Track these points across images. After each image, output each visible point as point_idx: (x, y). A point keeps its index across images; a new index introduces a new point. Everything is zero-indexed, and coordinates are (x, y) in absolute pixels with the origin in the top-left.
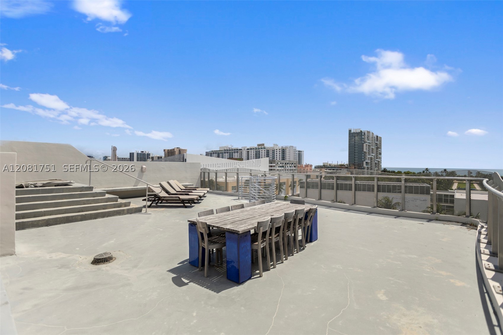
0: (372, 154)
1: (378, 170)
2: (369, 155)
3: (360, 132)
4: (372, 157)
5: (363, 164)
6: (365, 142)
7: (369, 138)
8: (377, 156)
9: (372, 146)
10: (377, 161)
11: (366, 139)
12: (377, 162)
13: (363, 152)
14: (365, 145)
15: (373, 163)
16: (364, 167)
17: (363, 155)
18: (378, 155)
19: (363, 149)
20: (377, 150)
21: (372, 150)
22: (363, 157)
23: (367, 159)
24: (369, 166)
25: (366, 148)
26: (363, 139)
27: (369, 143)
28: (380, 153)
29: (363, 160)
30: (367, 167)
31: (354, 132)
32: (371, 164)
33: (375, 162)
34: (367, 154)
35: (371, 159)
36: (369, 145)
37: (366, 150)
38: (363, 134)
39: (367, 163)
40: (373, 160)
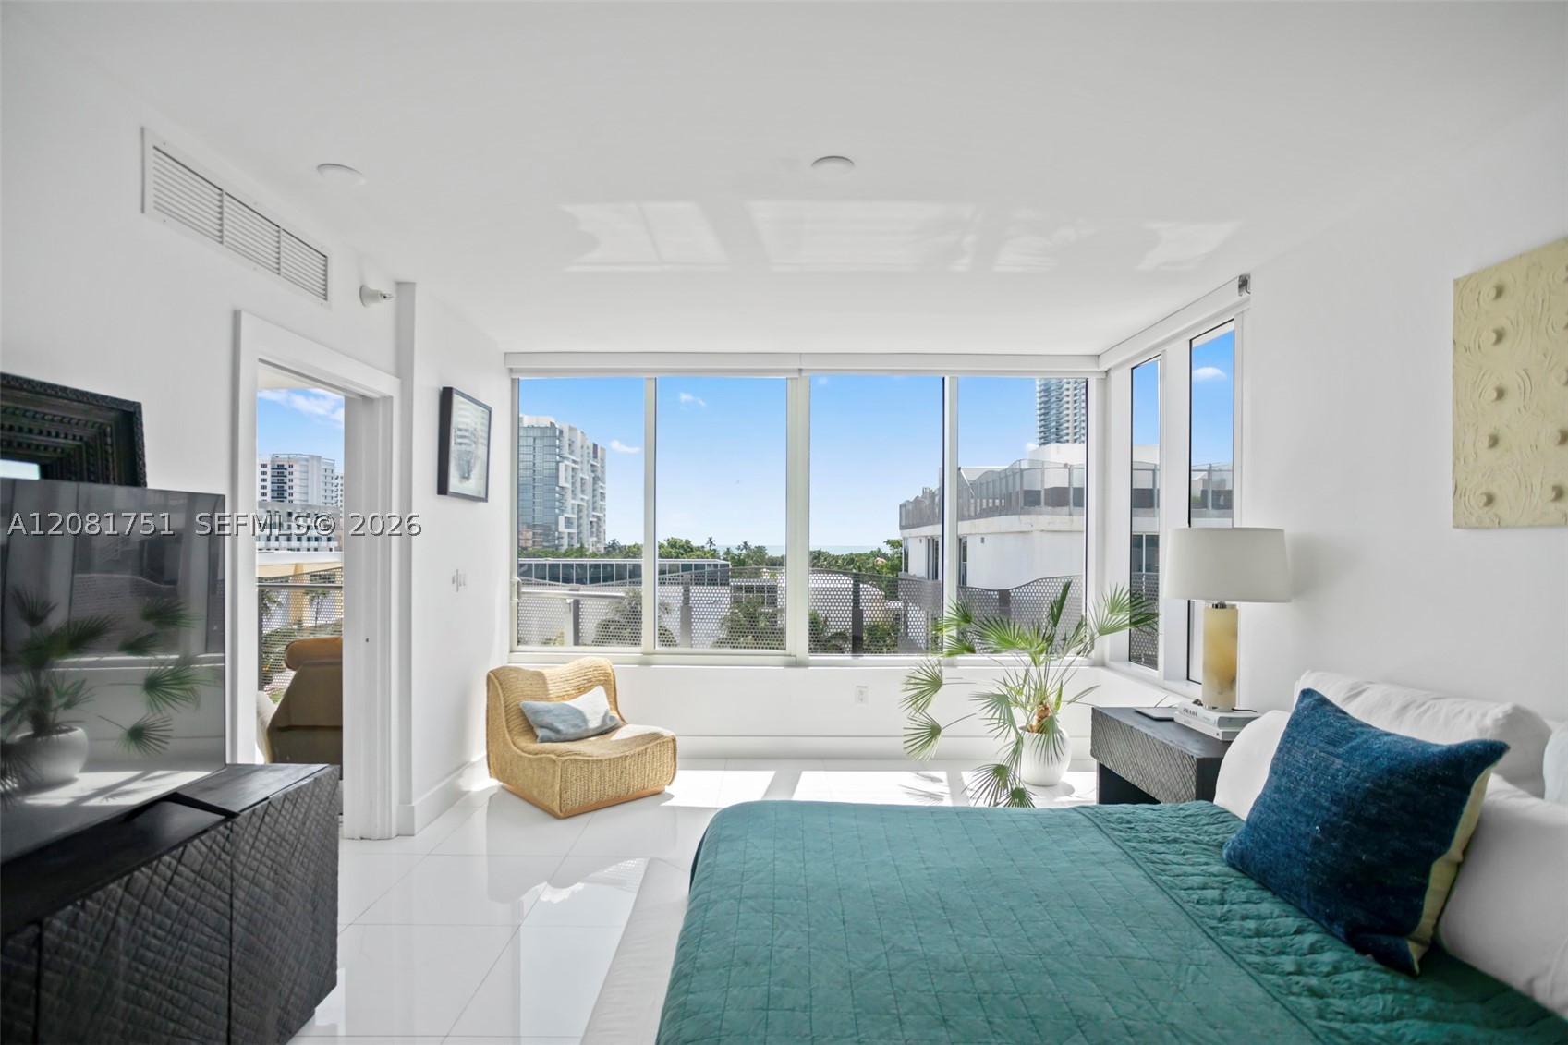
0: (582, 496)
1: (598, 542)
2: (574, 496)
3: (549, 425)
4: (581, 503)
5: (557, 523)
6: (564, 458)
7: (573, 447)
8: (594, 503)
9: (583, 473)
10: (594, 516)
11: (566, 448)
12: (595, 520)
13: (557, 488)
14: (562, 466)
15: (585, 522)
16: (559, 533)
17: (557, 495)
18: (596, 499)
19: (557, 477)
20: (596, 486)
21: (583, 484)
22: (557, 504)
23: (569, 509)
24: (574, 531)
25: (566, 478)
26: (558, 450)
27: (574, 462)
28: (601, 493)
29: (557, 511)
30: (569, 534)
31: (530, 424)
32: (579, 526)
33: (591, 520)
34: (569, 495)
35: (580, 511)
36: (573, 469)
37: (566, 482)
38: (558, 434)
39: (569, 522)
40: (584, 513)
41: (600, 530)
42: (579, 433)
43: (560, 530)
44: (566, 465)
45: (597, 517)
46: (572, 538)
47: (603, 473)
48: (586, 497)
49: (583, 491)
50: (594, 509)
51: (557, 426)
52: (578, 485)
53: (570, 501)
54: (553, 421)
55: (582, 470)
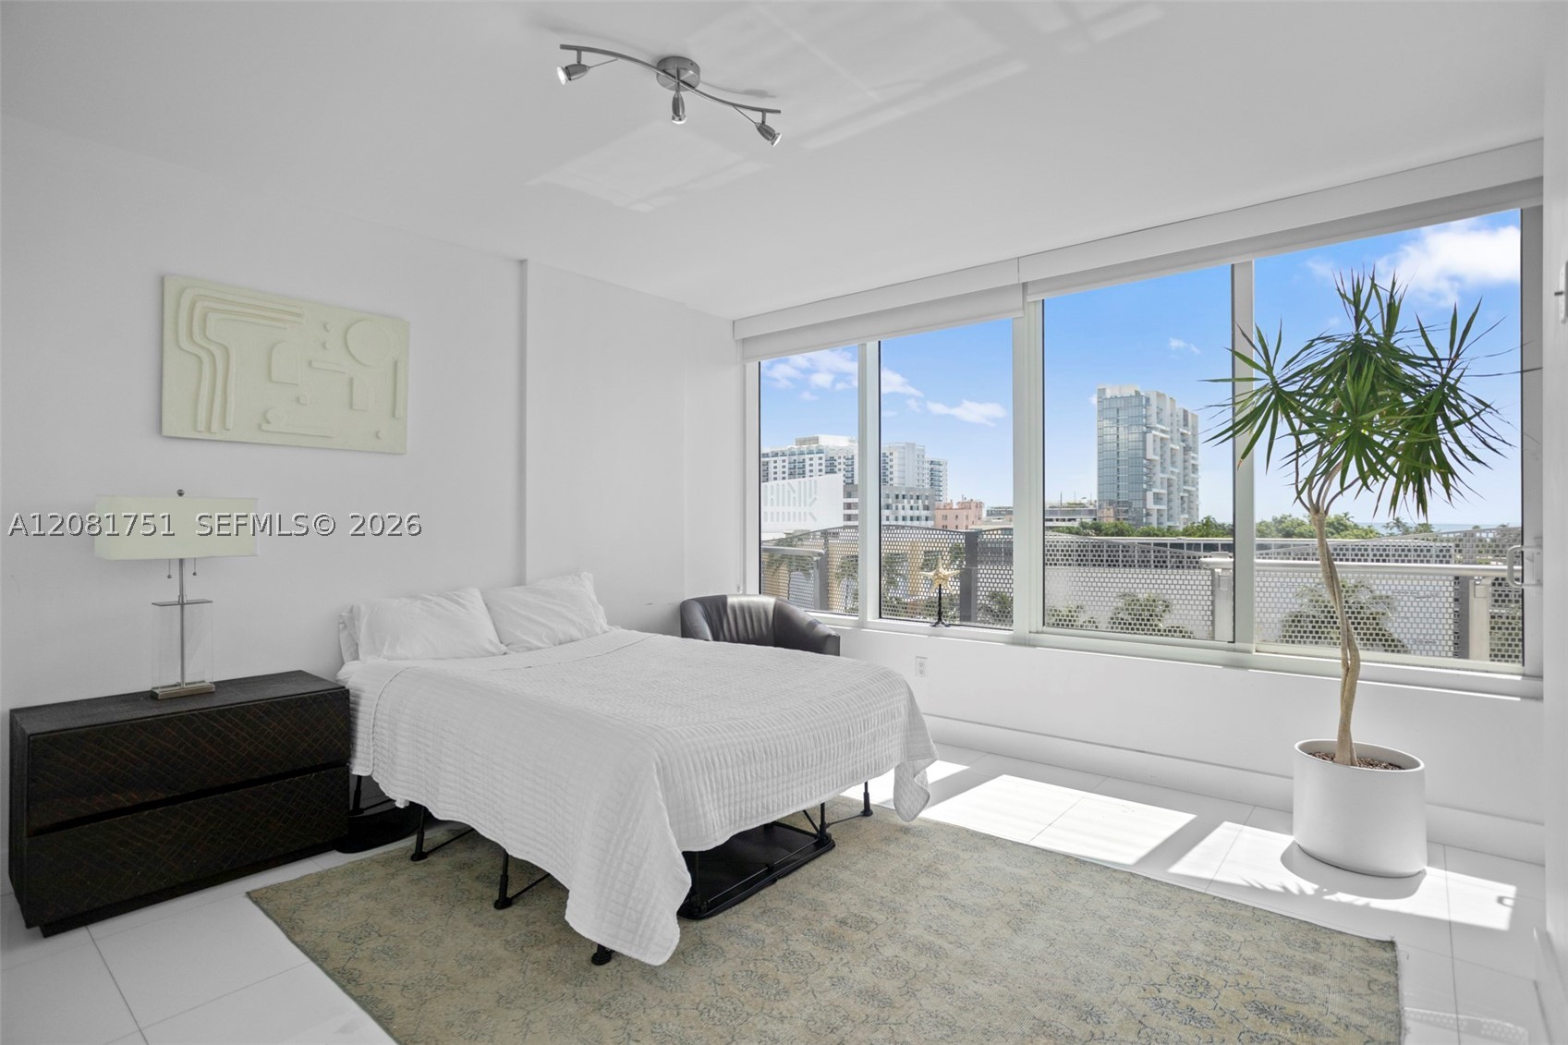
1: (1189, 520)
2: (1163, 469)
4: (1171, 476)
5: (1144, 499)
7: (1161, 416)
8: (1185, 475)
9: (1172, 443)
10: (1185, 491)
11: (1154, 419)
13: (1145, 462)
14: (1150, 438)
15: (1176, 498)
16: (1147, 510)
17: (1145, 470)
18: (1187, 470)
19: (1144, 450)
20: (1187, 456)
21: (1172, 456)
22: (1145, 478)
23: (1158, 483)
24: (1164, 507)
25: (1154, 449)
26: (1144, 420)
27: (1163, 431)
28: (1193, 465)
29: (1145, 486)
30: (1158, 510)
31: (1114, 395)
32: (1169, 501)
33: (1182, 494)
34: (1158, 468)
35: (1170, 485)
36: (1162, 439)
37: (1155, 454)
38: (1144, 402)
39: (1157, 498)
40: (1174, 489)
41: (1192, 505)
42: (1168, 400)
43: (1148, 507)
44: (1155, 436)
45: (1188, 491)
46: (1161, 515)
47: (1195, 442)
48: (1177, 471)
49: (1173, 463)
50: (1185, 483)
51: (1142, 394)
52: (1168, 456)
53: (1159, 476)
54: (1138, 389)
55: (1172, 440)
